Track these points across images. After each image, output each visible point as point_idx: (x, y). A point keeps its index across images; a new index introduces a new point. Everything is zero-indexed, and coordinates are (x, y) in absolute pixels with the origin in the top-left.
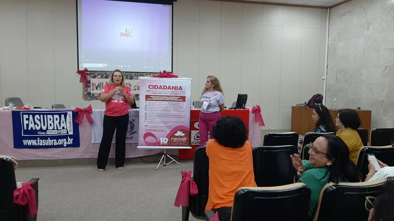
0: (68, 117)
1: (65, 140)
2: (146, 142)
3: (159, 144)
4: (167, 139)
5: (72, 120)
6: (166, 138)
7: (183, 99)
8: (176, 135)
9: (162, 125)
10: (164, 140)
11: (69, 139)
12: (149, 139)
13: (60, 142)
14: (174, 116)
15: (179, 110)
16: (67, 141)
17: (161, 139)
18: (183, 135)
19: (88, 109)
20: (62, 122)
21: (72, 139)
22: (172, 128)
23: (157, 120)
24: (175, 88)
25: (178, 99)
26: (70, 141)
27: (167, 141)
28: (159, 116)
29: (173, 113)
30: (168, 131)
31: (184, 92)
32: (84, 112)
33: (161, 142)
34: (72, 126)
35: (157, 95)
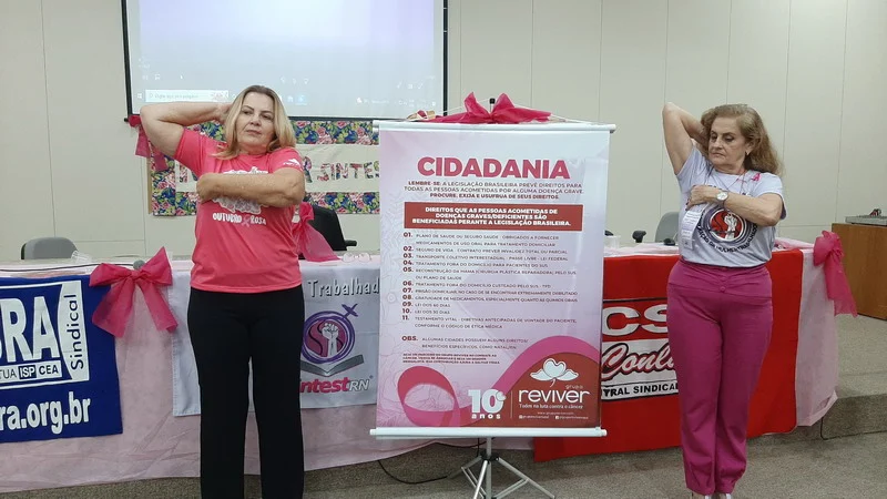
0: (63, 305)
1: (57, 405)
2: (407, 409)
3: (463, 416)
4: (500, 397)
5: (81, 320)
6: (494, 392)
7: (571, 217)
8: (540, 376)
9: (479, 333)
10: (485, 400)
11: (73, 403)
12: (422, 395)
13: (37, 414)
14: (531, 295)
15: (553, 266)
16: (66, 410)
17: (474, 394)
18: (571, 376)
19: (153, 270)
20: (37, 327)
21: (87, 403)
22: (522, 348)
23: (458, 311)
24: (537, 169)
25: (550, 217)
26: (80, 410)
27: (499, 406)
28: (467, 295)
29: (527, 279)
30: (505, 360)
31: (578, 188)
32: (134, 280)
33: (476, 409)
34: (84, 346)
35: (457, 200)
